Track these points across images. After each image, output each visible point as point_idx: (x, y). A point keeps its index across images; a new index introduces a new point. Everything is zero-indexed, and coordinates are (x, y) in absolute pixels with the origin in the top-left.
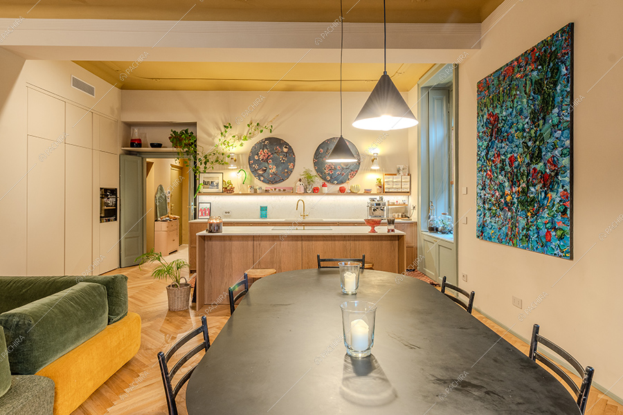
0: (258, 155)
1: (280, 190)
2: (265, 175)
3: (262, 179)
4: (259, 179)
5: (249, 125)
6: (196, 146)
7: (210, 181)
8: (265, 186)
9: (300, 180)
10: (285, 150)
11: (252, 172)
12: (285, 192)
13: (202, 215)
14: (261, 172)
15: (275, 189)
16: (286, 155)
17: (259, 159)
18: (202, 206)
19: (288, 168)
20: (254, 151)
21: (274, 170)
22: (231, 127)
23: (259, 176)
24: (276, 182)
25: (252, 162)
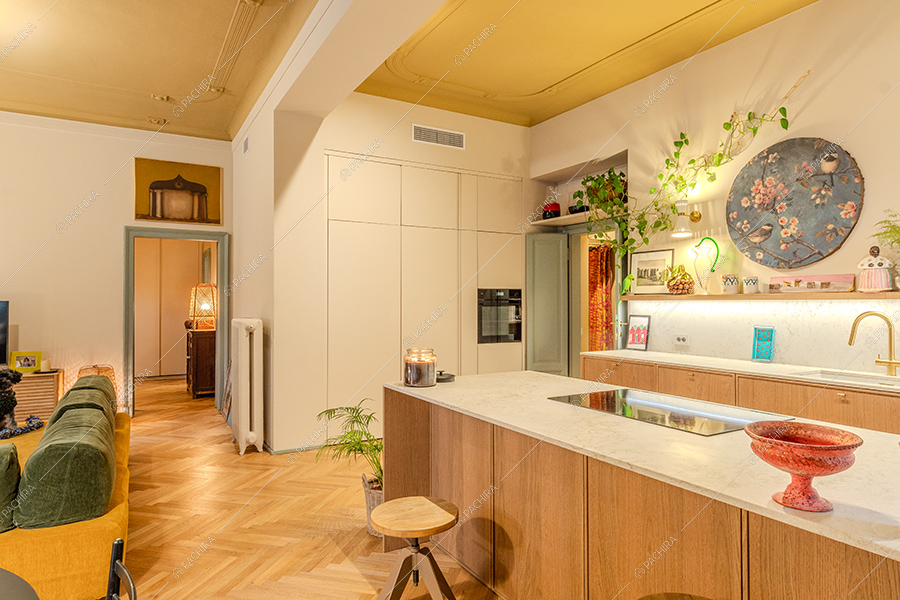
0: (748, 194)
1: (811, 285)
2: (769, 245)
3: (760, 255)
4: (753, 258)
5: (727, 126)
6: (626, 200)
7: (649, 268)
8: (767, 275)
9: (875, 252)
10: (828, 167)
11: (735, 240)
12: (826, 289)
13: (633, 342)
14: (757, 240)
15: (797, 282)
16: (828, 181)
17: (751, 208)
18: (635, 323)
19: (835, 219)
20: (741, 187)
21: (792, 230)
22: (687, 142)
23: (753, 249)
24: (801, 263)
25: (734, 215)
